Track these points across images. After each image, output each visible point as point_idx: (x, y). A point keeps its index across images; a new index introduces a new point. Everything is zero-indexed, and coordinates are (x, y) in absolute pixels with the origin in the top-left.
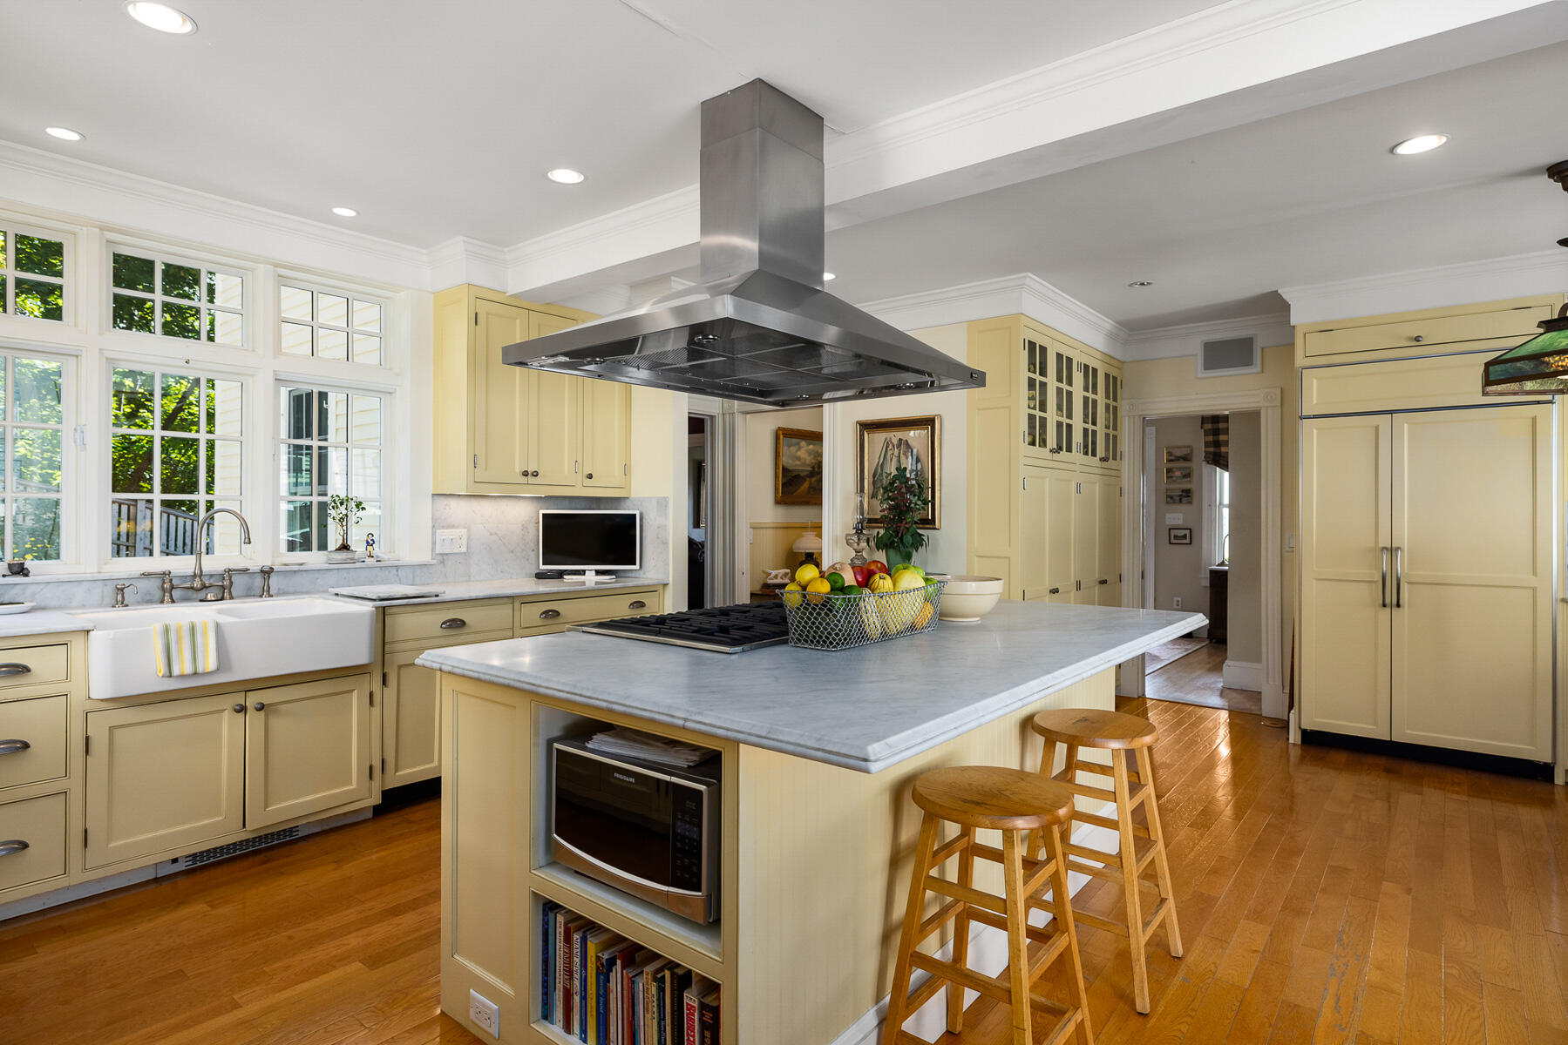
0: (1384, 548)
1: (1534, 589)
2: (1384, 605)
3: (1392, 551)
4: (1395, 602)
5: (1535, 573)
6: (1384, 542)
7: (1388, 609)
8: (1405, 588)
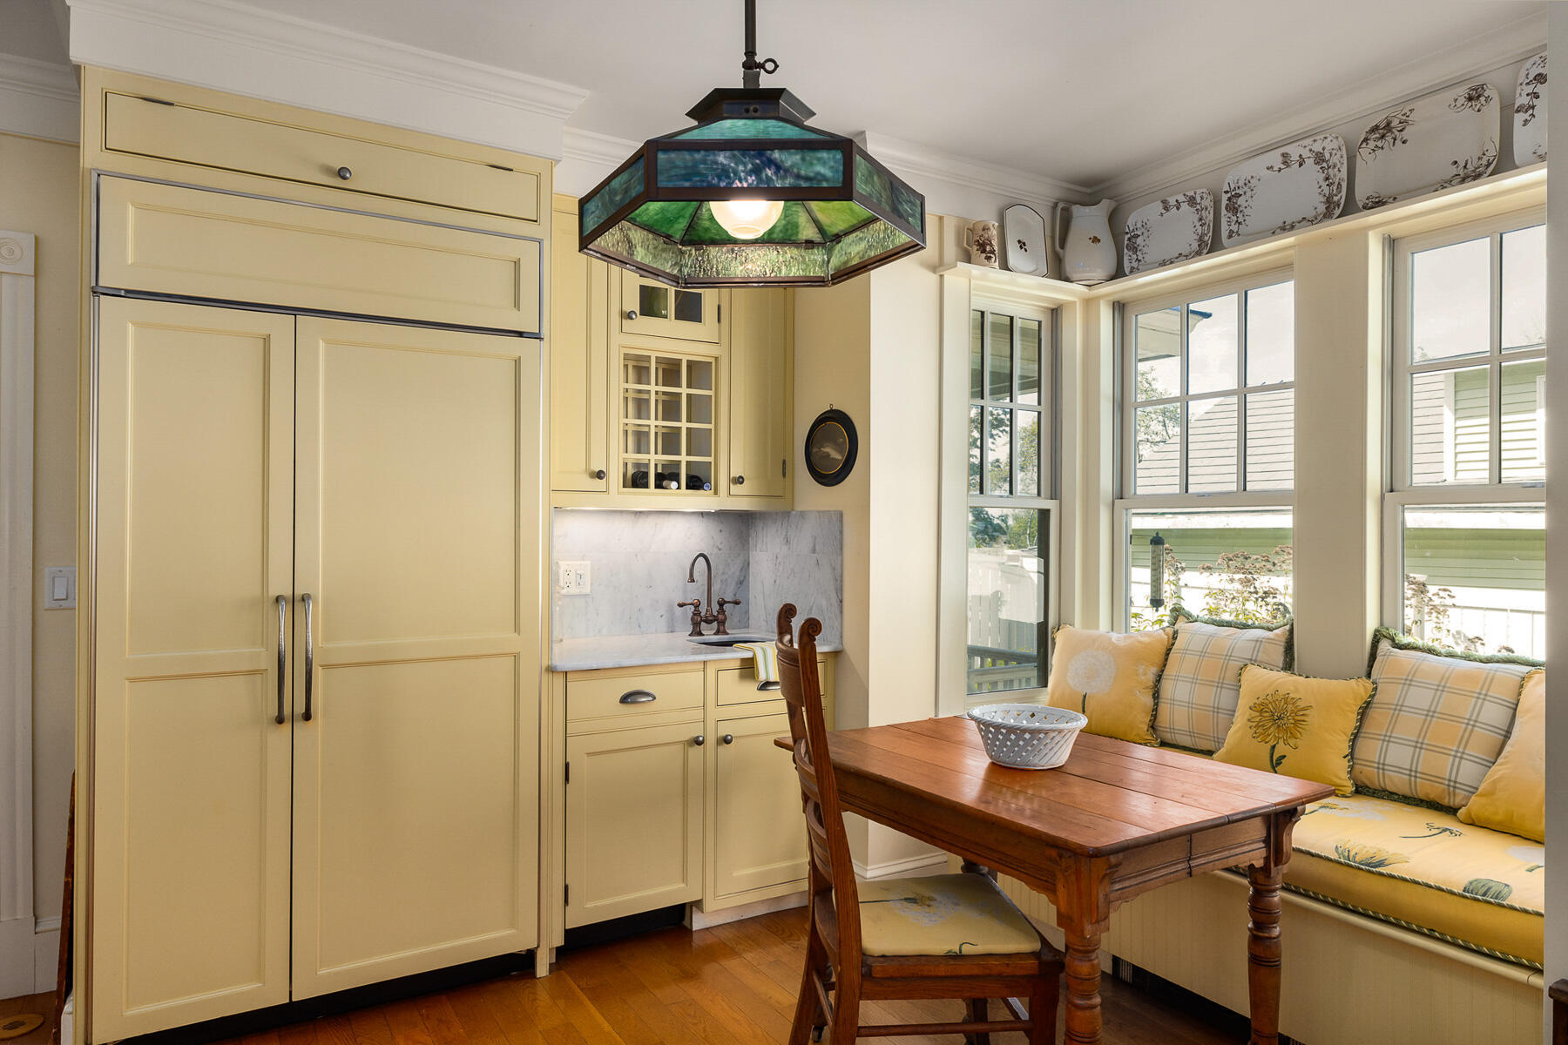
0: (278, 599)
1: (516, 657)
2: (280, 720)
3: (297, 602)
4: (300, 708)
5: (517, 629)
6: (280, 585)
7: (287, 727)
8: (318, 675)
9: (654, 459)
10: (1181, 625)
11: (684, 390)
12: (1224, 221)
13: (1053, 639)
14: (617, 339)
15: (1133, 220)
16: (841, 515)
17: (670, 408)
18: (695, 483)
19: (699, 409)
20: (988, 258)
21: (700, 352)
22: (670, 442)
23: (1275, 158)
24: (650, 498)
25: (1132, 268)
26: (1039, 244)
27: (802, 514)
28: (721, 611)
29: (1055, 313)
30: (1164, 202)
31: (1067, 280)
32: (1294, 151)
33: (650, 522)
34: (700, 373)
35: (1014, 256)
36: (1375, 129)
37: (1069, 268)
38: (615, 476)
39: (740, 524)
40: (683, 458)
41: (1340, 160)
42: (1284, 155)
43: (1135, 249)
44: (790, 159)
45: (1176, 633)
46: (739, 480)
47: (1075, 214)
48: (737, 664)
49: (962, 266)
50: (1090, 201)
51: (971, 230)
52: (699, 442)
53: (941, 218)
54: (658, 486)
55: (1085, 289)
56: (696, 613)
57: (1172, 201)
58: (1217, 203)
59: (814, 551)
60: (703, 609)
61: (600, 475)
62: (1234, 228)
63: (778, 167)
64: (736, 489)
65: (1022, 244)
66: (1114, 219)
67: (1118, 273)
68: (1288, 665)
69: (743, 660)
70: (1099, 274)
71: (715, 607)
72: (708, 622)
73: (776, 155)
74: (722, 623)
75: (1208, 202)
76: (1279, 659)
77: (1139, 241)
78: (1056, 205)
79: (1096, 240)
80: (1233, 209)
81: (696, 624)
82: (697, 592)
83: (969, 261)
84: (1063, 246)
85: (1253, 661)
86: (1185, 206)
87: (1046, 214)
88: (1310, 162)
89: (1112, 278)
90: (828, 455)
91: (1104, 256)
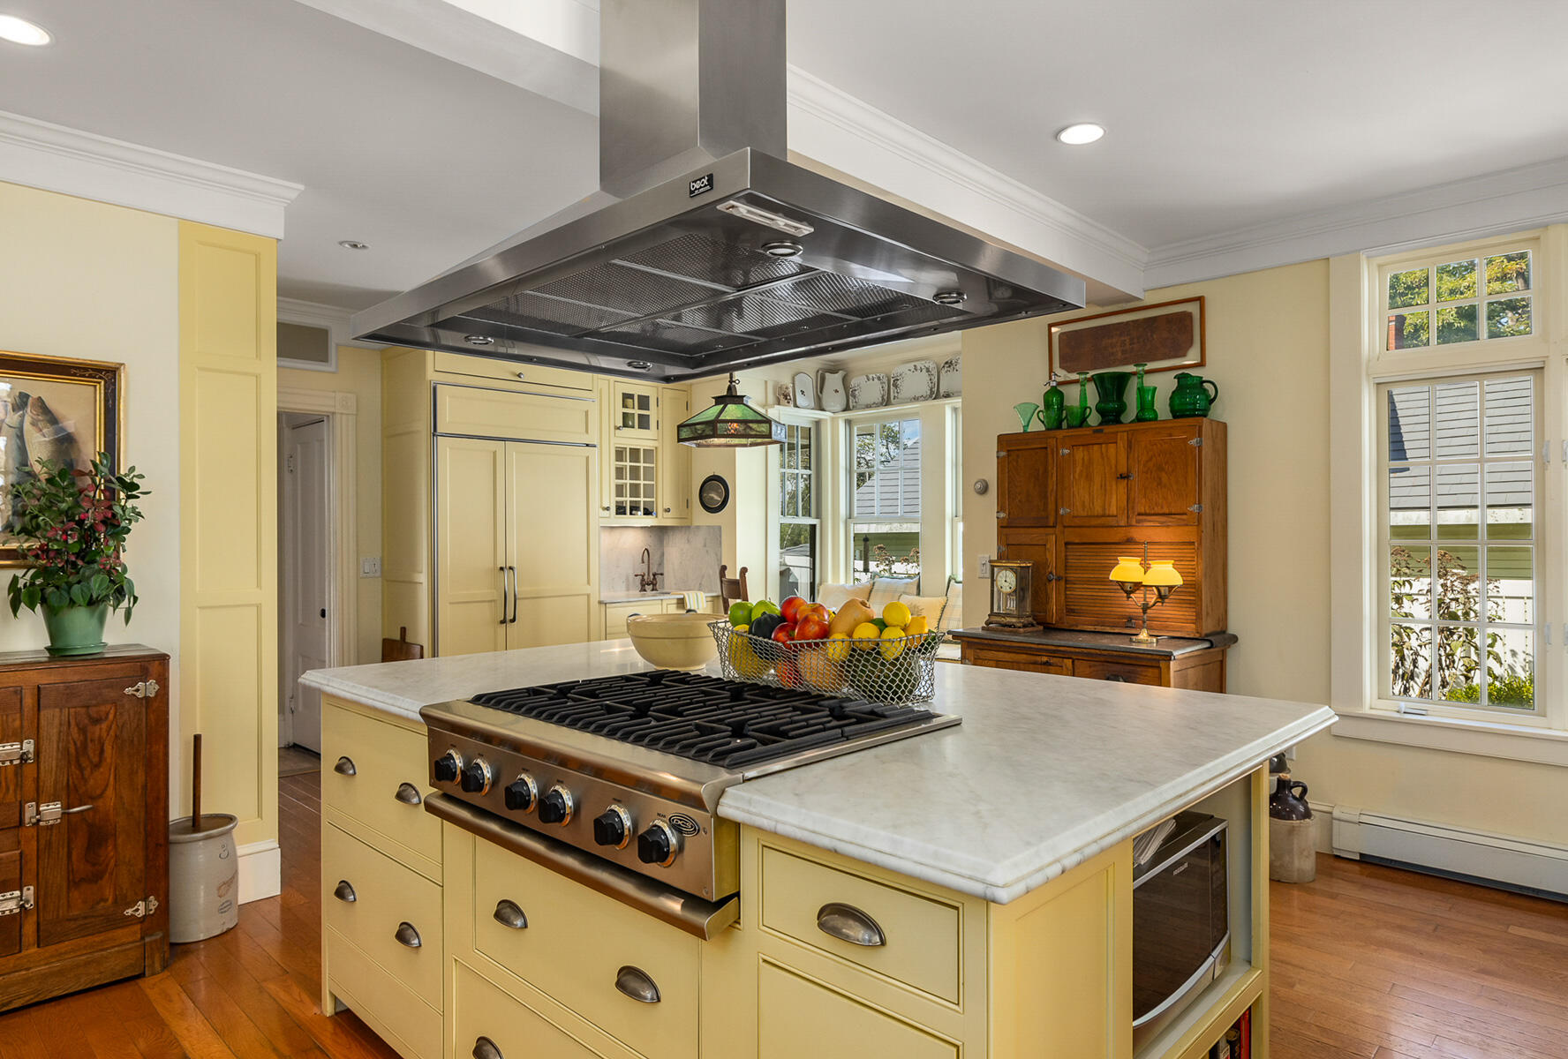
0: (501, 568)
1: (589, 596)
2: (503, 622)
6: (501, 562)
7: (504, 625)
8: (520, 601)
9: (627, 500)
10: (877, 579)
11: (642, 465)
12: (892, 391)
13: (818, 590)
14: (614, 440)
15: (854, 382)
16: (720, 528)
17: (635, 472)
18: (647, 512)
19: (649, 474)
20: (788, 402)
21: (649, 445)
22: (635, 490)
23: (911, 366)
24: (627, 520)
25: (853, 407)
26: (810, 392)
27: (698, 527)
28: (654, 579)
29: (818, 423)
30: (867, 376)
31: (823, 410)
32: (918, 364)
33: (617, 532)
34: (649, 454)
35: (800, 400)
36: (947, 363)
37: (825, 405)
38: (613, 509)
39: (660, 532)
40: (642, 499)
41: (934, 372)
42: (915, 366)
43: (855, 397)
44: (754, 426)
45: (874, 583)
46: (668, 510)
47: (827, 377)
48: (675, 601)
49: (777, 407)
50: (833, 371)
51: (781, 388)
52: (649, 491)
53: (766, 382)
54: (631, 514)
55: (832, 414)
56: (643, 580)
57: (870, 377)
58: (889, 381)
59: (705, 546)
60: (646, 577)
61: (608, 509)
62: (896, 395)
63: (751, 428)
64: (666, 514)
65: (803, 392)
66: (845, 380)
67: (847, 409)
68: (918, 594)
69: (678, 599)
70: (839, 407)
71: (652, 577)
72: (648, 584)
73: (751, 425)
74: (654, 585)
75: (885, 380)
76: (915, 591)
77: (857, 392)
78: (818, 371)
79: (837, 391)
80: (896, 386)
81: (643, 586)
82: (643, 569)
83: (779, 404)
84: (821, 393)
85: (905, 593)
86: (876, 380)
87: (813, 375)
88: (924, 371)
89: (844, 410)
90: (712, 498)
91: (840, 400)
